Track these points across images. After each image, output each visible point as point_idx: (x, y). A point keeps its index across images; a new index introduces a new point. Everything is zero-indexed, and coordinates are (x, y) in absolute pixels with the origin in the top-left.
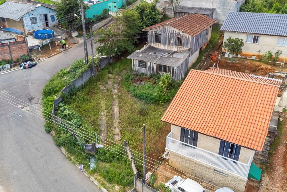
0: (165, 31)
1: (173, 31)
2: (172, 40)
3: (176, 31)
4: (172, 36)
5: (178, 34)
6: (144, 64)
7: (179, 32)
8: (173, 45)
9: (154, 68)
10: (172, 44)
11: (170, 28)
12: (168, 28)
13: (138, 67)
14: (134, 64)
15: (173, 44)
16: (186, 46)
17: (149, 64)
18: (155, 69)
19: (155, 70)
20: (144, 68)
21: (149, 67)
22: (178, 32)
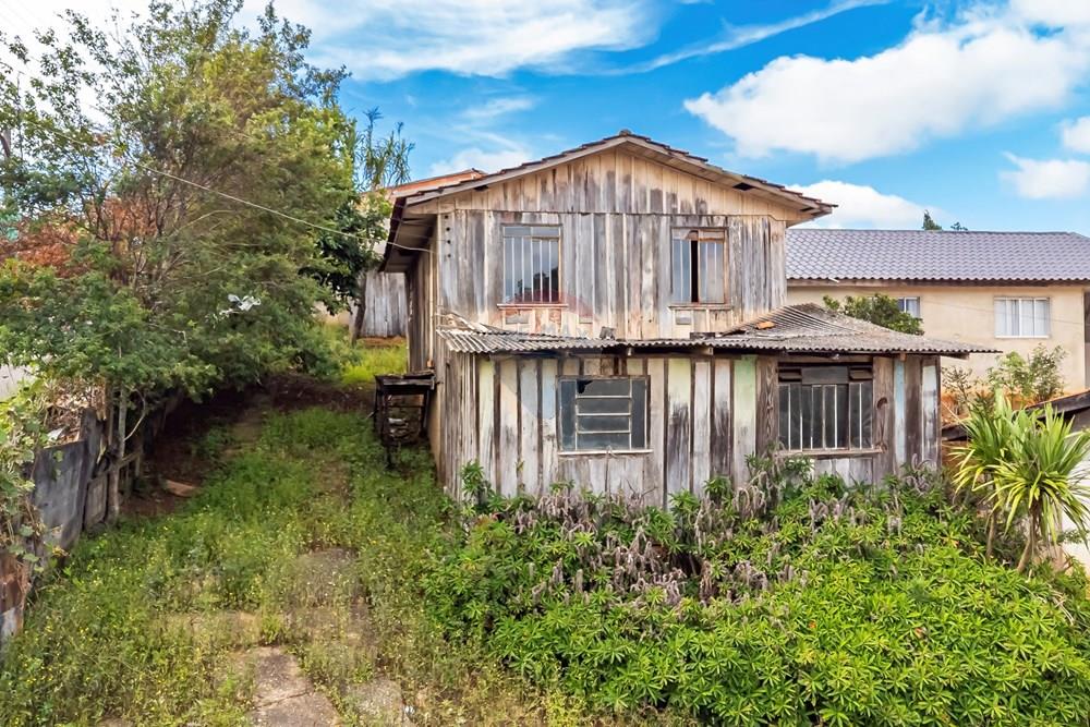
0: (590, 203)
1: (657, 194)
2: (650, 264)
3: (674, 197)
4: (644, 237)
5: (687, 217)
6: (621, 405)
7: (699, 203)
8: (656, 306)
9: (728, 420)
10: (650, 299)
11: (627, 180)
12: (611, 175)
13: (548, 445)
14: (509, 419)
15: (657, 296)
16: (757, 301)
17: (680, 397)
18: (745, 431)
19: (745, 442)
20: (620, 440)
21: (680, 425)
22: (692, 202)
